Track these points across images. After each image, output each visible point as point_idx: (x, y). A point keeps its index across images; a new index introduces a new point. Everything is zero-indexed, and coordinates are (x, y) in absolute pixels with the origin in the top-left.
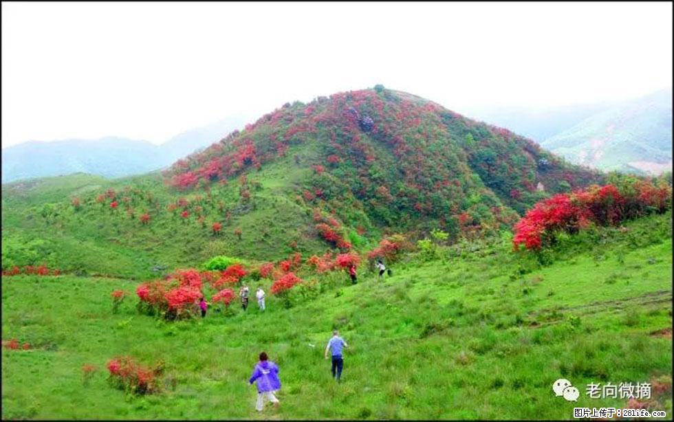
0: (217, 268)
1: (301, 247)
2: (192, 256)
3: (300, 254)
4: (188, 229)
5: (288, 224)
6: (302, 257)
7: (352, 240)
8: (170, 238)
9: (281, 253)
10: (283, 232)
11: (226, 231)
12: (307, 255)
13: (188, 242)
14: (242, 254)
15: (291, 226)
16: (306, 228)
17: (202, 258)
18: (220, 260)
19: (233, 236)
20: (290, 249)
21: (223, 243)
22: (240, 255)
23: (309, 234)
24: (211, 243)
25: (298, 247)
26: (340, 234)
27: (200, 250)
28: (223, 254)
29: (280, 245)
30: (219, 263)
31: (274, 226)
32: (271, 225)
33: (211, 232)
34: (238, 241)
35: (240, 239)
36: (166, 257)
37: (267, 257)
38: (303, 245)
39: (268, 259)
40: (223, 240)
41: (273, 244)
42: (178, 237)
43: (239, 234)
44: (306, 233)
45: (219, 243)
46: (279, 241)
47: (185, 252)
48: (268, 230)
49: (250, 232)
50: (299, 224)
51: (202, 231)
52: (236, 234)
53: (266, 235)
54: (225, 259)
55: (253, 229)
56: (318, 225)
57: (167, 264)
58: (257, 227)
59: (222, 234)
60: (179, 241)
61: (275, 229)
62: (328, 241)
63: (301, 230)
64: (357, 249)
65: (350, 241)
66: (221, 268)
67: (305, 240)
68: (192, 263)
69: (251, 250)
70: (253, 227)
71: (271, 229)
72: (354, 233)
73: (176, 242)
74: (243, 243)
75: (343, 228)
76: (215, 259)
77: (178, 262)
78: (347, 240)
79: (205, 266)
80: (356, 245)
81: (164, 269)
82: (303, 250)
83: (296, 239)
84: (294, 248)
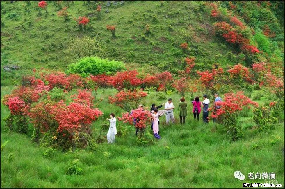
0: (88, 70)
1: (195, 49)
2: (52, 55)
3: (192, 57)
4: (47, 22)
5: (176, 21)
6: (195, 62)
7: (259, 43)
8: (23, 32)
9: (168, 56)
10: (170, 29)
11: (95, 26)
12: (202, 59)
13: (48, 37)
14: (118, 55)
15: (180, 24)
16: (200, 27)
17: (67, 57)
18: (91, 61)
19: (105, 33)
20: (180, 51)
21: (93, 41)
22: (114, 55)
23: (204, 34)
24: (77, 40)
25: (190, 49)
26: (244, 36)
27: (62, 48)
28: (94, 53)
29: (166, 46)
30: (90, 65)
31: (157, 22)
32: (155, 21)
33: (75, 27)
34: (112, 39)
35: (114, 36)
36: (20, 54)
37: (150, 59)
38: (196, 47)
39: (152, 62)
40: (92, 37)
41: (158, 44)
42: (34, 31)
43: (113, 31)
44: (200, 33)
45: (88, 40)
46: (166, 40)
47: (43, 50)
48: (151, 26)
49: (127, 29)
50: (191, 22)
51: (65, 24)
52: (108, 30)
53: (148, 33)
54: (99, 61)
55: (131, 25)
56: (216, 24)
57: (21, 63)
58: (135, 23)
59: (90, 29)
60: (35, 36)
61: (159, 25)
62: (229, 44)
63: (194, 29)
64: (266, 55)
65: (256, 45)
66: (94, 71)
67: (199, 40)
68: (53, 63)
69: (129, 50)
70: (131, 22)
71: (154, 26)
72: (261, 35)
73: (31, 37)
74: (118, 41)
75: (247, 29)
76: (85, 60)
77: (35, 60)
78: (253, 43)
79: (72, 68)
80: (264, 50)
81: (18, 69)
82: (197, 54)
83: (188, 40)
84: (184, 50)
